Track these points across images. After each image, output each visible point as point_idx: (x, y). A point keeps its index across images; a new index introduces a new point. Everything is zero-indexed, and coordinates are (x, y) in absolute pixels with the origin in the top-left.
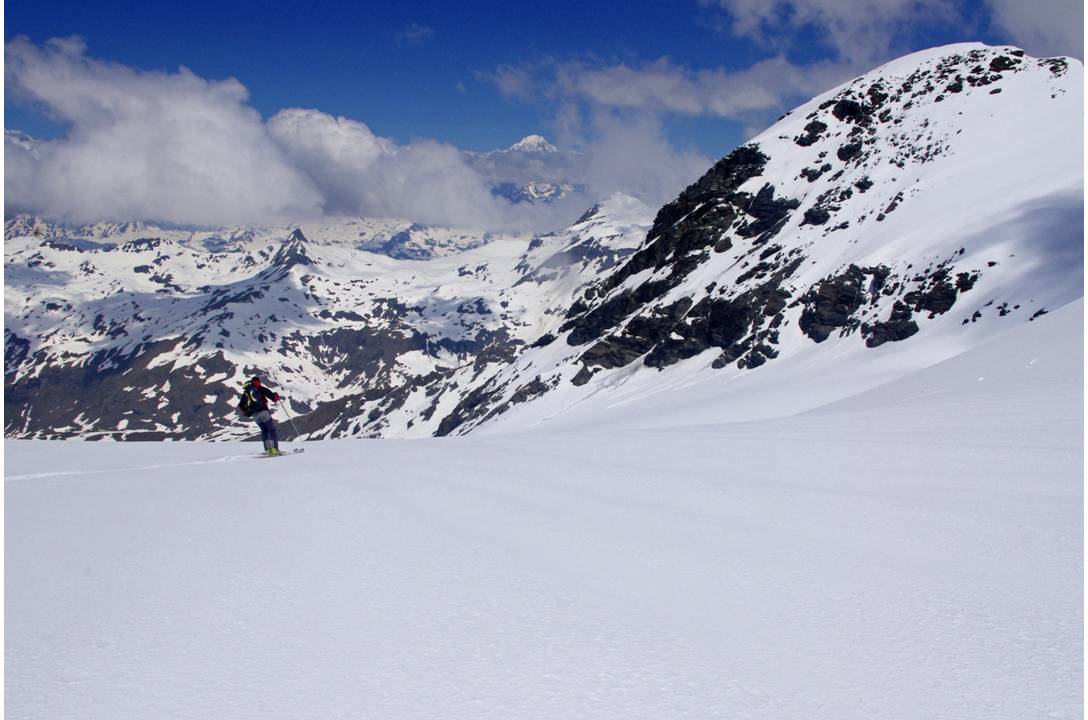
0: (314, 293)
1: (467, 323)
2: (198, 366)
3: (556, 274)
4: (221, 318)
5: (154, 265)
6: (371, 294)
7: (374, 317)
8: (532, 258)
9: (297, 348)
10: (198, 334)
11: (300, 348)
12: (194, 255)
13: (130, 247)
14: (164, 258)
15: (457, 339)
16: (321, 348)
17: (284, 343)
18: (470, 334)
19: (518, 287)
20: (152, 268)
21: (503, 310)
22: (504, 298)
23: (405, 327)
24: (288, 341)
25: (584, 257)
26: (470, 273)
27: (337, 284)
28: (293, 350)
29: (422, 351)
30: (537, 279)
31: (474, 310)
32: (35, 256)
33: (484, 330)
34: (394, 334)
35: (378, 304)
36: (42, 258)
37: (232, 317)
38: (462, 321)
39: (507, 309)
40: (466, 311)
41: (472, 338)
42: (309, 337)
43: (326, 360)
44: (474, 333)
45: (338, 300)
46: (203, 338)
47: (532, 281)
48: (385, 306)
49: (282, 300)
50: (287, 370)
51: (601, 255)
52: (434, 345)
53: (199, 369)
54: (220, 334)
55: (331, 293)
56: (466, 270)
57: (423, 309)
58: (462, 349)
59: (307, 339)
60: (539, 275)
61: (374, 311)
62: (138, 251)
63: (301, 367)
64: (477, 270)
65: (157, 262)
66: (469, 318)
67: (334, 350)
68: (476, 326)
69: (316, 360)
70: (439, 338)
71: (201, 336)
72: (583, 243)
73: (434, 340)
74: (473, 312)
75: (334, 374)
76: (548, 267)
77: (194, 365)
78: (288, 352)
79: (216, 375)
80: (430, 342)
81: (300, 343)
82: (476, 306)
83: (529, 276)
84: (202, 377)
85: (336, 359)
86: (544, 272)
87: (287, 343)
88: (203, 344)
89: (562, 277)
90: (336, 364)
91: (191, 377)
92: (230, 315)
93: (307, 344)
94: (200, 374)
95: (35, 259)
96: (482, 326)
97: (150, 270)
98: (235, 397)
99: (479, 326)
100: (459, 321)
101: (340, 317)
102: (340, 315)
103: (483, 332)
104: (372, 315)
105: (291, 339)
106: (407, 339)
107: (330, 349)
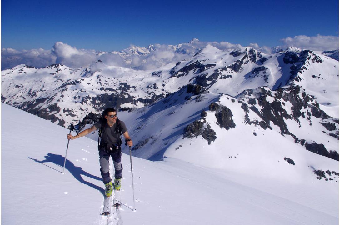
0: (100, 81)
1: (149, 92)
2: (48, 108)
3: (184, 74)
4: (63, 90)
5: (56, 73)
6: (120, 82)
7: (119, 90)
8: (176, 69)
9: (87, 102)
10: (53, 96)
11: (89, 101)
12: (70, 69)
13: (49, 67)
14: (59, 70)
15: (144, 98)
16: (96, 101)
17: (83, 100)
18: (150, 96)
19: (170, 79)
20: (55, 73)
21: (163, 88)
22: (164, 83)
23: (126, 94)
24: (84, 99)
25: (194, 68)
26: (156, 74)
27: (109, 78)
28: (86, 102)
29: (131, 103)
30: (177, 76)
31: (153, 87)
32: (21, 70)
33: (155, 95)
34: (121, 96)
35: (121, 85)
36: (23, 71)
37: (67, 90)
38: (148, 91)
39: (164, 87)
40: (150, 88)
41: (150, 98)
42: (92, 97)
43: (98, 106)
44: (151, 96)
45: (108, 84)
46: (54, 98)
47: (175, 76)
48: (123, 86)
49: (88, 84)
50: (82, 110)
51: (200, 67)
52: (136, 101)
53: (48, 110)
54: (61, 96)
55: (106, 82)
56: (155, 73)
57: (136, 87)
58: (147, 102)
59: (92, 98)
60: (178, 75)
61: (119, 88)
62: (52, 68)
63: (87, 109)
64: (158, 73)
65: (57, 71)
66: (150, 90)
67: (101, 102)
68: (152, 94)
69: (94, 106)
70: (138, 98)
71: (54, 97)
72: (194, 63)
73: (136, 99)
74: (152, 88)
75: (99, 111)
76: (181, 72)
77: (47, 108)
78: (84, 103)
79: (53, 112)
80: (134, 99)
81: (89, 99)
82: (153, 86)
83: (174, 75)
84: (48, 113)
85: (101, 106)
86: (180, 73)
87: (84, 100)
88: (54, 100)
89: (186, 75)
90: (101, 107)
91: (44, 113)
92: (66, 89)
93: (91, 100)
94: (48, 111)
95: (21, 71)
96: (154, 93)
97: (54, 74)
98: (58, 120)
99: (153, 94)
100: (147, 92)
101: (107, 90)
102: (107, 89)
103: (154, 96)
104: (118, 89)
105: (85, 98)
106: (126, 98)
107: (100, 102)
